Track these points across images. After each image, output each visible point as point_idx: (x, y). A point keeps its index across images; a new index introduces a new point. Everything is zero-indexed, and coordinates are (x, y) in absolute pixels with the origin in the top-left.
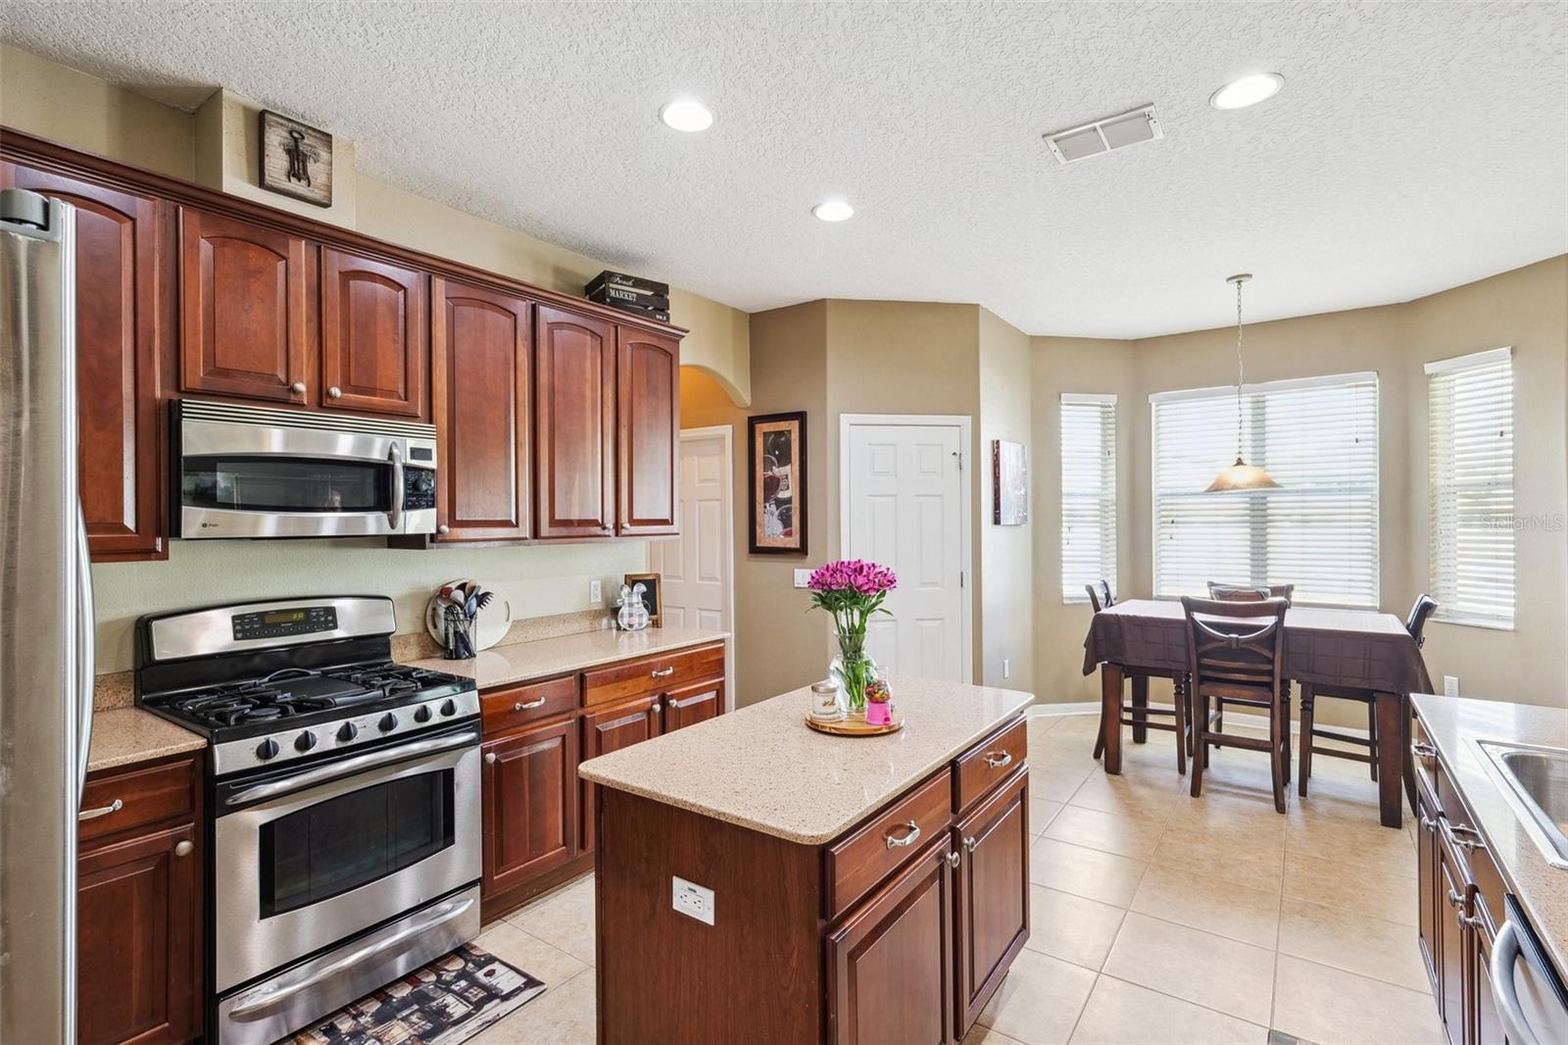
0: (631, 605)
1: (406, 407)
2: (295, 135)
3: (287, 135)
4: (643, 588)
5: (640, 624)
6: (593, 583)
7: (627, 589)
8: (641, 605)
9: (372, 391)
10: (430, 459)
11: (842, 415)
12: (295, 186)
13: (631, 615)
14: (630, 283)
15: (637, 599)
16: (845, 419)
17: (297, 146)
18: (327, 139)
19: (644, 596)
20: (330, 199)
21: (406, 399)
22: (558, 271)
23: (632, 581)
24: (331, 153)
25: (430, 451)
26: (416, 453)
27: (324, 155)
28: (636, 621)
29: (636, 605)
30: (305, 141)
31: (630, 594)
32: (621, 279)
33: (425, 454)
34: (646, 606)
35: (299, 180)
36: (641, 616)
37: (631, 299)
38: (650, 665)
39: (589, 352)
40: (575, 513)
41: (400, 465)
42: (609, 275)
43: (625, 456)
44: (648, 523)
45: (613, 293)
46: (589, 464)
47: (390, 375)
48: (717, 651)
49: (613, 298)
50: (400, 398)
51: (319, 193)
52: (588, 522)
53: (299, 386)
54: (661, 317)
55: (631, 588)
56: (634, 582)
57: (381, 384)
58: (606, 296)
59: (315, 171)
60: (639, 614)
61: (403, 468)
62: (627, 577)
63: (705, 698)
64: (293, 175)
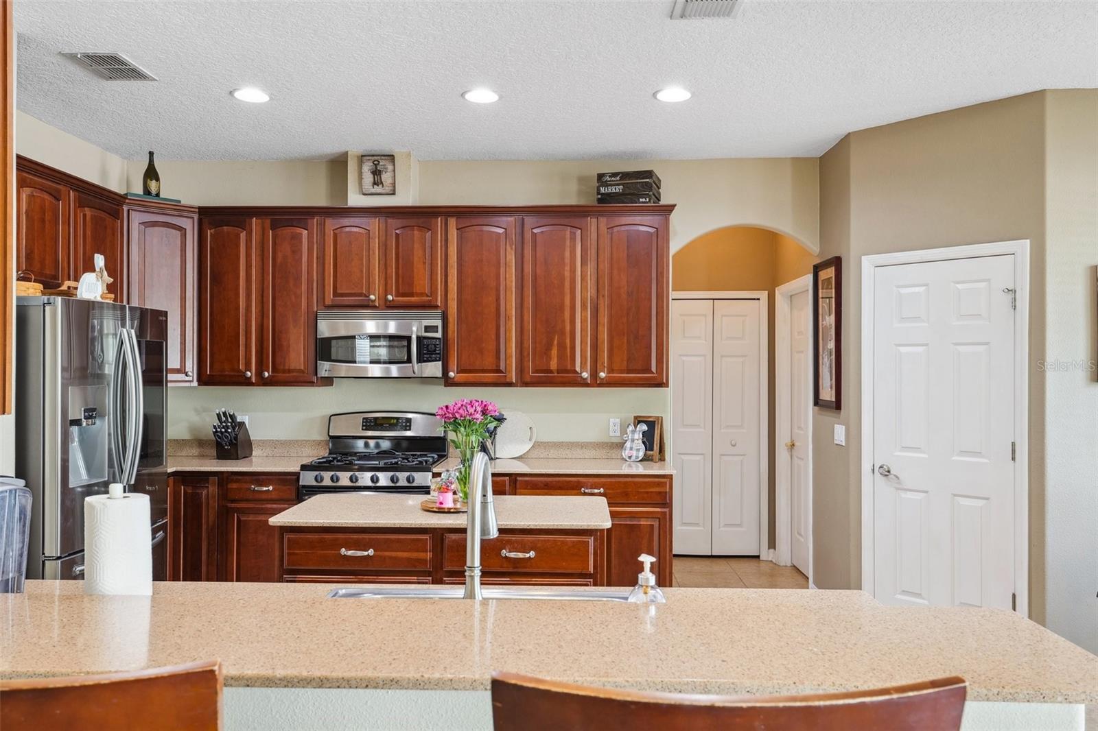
0: (633, 441)
1: (430, 301)
2: (375, 162)
3: (372, 164)
4: (645, 428)
5: (637, 457)
6: (611, 420)
7: (631, 428)
8: (640, 441)
9: (411, 295)
10: (437, 332)
11: (863, 257)
12: (378, 189)
13: (631, 449)
14: (618, 178)
15: (638, 436)
16: (867, 262)
17: (376, 168)
18: (391, 158)
19: (644, 433)
20: (394, 190)
21: (431, 296)
22: (582, 180)
23: (638, 421)
24: (394, 165)
25: (437, 327)
26: (427, 329)
27: (390, 167)
28: (634, 453)
29: (636, 441)
30: (381, 164)
31: (633, 432)
32: (610, 177)
33: (434, 329)
34: (644, 442)
35: (378, 185)
36: (638, 450)
37: (617, 191)
38: (579, 482)
39: (568, 243)
40: (554, 365)
41: (414, 337)
42: (600, 176)
43: (604, 319)
44: (629, 371)
45: (602, 190)
46: (568, 328)
47: (421, 282)
48: (659, 484)
49: (602, 194)
50: (428, 296)
51: (388, 189)
52: (567, 371)
53: (372, 297)
54: (644, 200)
55: (636, 427)
56: (639, 422)
57: (417, 289)
58: (598, 194)
59: (386, 177)
60: (636, 447)
61: (419, 338)
62: (636, 418)
63: (643, 522)
64: (375, 183)
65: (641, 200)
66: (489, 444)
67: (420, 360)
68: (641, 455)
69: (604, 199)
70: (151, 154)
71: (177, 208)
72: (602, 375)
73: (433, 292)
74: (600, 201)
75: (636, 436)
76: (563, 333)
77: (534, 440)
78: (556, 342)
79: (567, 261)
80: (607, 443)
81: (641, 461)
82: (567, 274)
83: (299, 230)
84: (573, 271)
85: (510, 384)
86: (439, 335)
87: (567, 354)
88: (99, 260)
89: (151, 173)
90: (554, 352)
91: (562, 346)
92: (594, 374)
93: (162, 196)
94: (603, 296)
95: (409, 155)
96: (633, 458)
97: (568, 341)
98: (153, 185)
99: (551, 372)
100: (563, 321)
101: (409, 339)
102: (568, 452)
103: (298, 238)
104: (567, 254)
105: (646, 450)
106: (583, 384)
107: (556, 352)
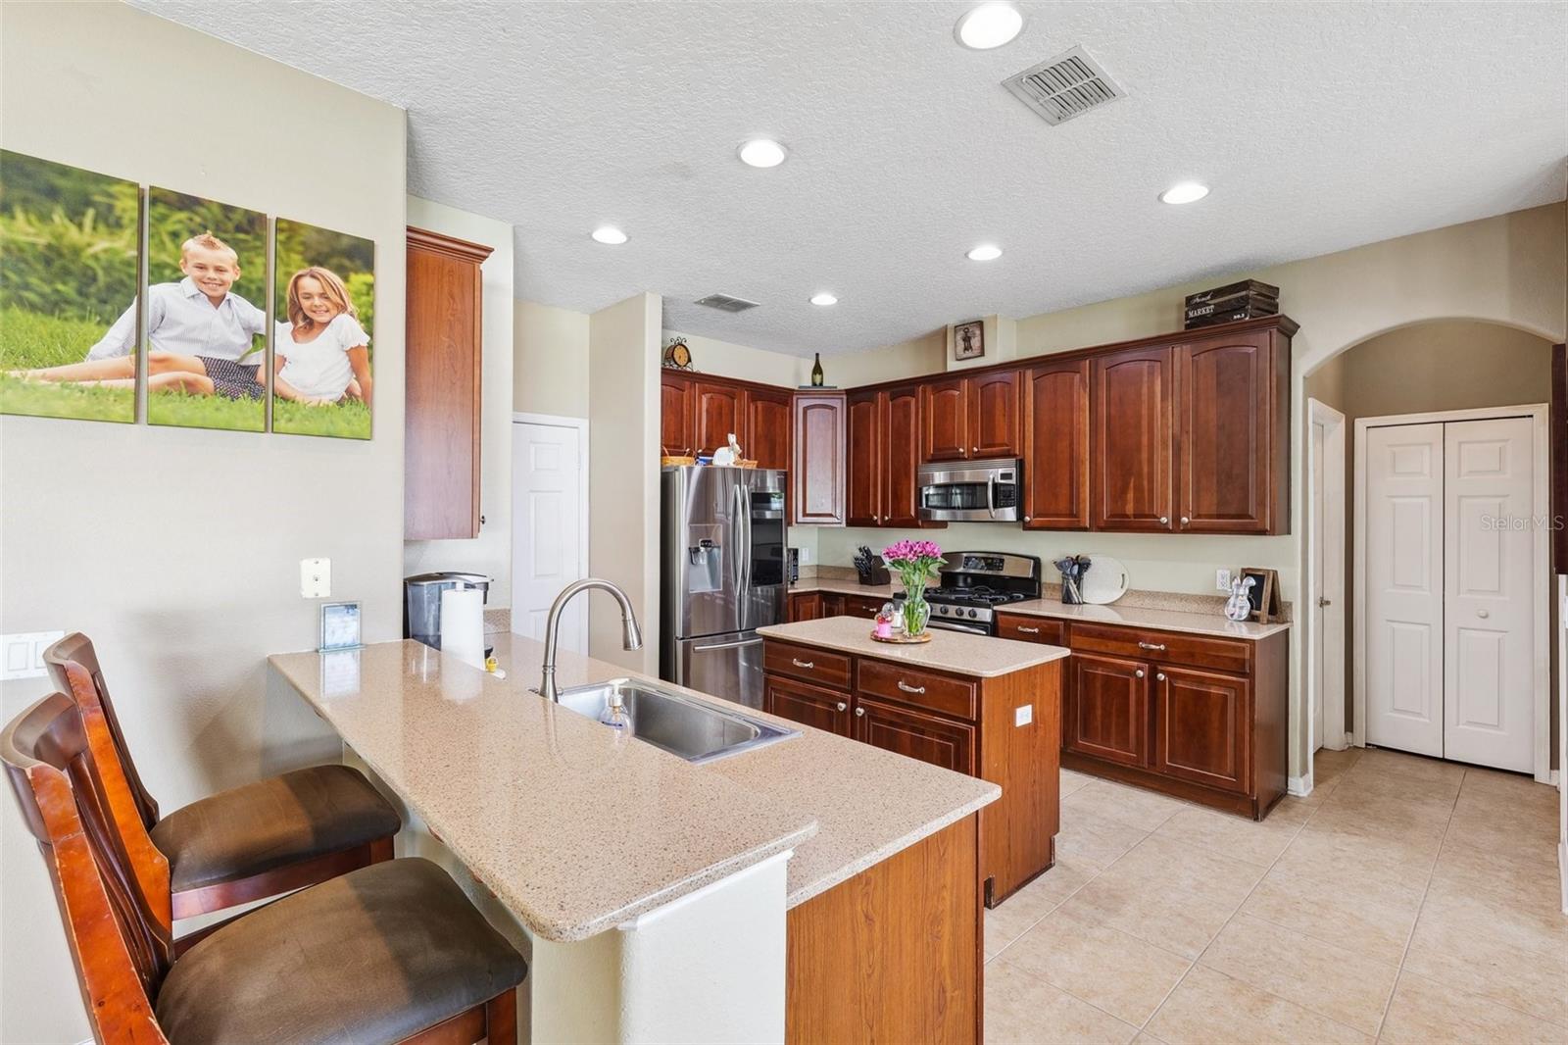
0: (1237, 596)
1: (1009, 450)
2: (967, 330)
3: (964, 332)
4: (1252, 582)
5: (1240, 616)
6: (1219, 572)
7: (1237, 581)
8: (1245, 598)
9: (994, 446)
10: (1012, 479)
12: (969, 354)
13: (1234, 606)
14: (1209, 297)
15: (1244, 591)
17: (967, 335)
18: (980, 324)
19: (1251, 589)
20: (983, 352)
21: (1010, 445)
23: (1247, 573)
24: (982, 329)
26: (1003, 476)
27: (979, 332)
28: (1237, 611)
29: (1241, 597)
30: (971, 330)
31: (1238, 586)
32: (1200, 298)
33: (1009, 476)
34: (1249, 599)
35: (969, 350)
36: (1241, 608)
37: (1208, 311)
38: (1136, 635)
39: (1145, 379)
40: (1130, 509)
41: (990, 483)
42: (1189, 299)
43: (1189, 458)
44: (1219, 516)
45: (1191, 315)
46: (1145, 469)
47: (1001, 434)
48: (1235, 649)
49: (1191, 318)
50: (1007, 446)
51: (976, 352)
52: (1146, 516)
53: (961, 450)
54: (1239, 316)
55: (1242, 581)
56: (1247, 575)
57: (998, 440)
58: (1187, 319)
59: (975, 342)
60: (1240, 605)
61: (995, 486)
62: (1243, 570)
63: (1214, 690)
64: (966, 349)
65: (1235, 317)
66: (1073, 588)
67: (995, 507)
68: (1245, 613)
69: (1193, 324)
70: (817, 355)
71: (833, 392)
72: (1185, 519)
73: (1012, 442)
74: (1187, 326)
75: (1241, 591)
76: (1140, 475)
77: (1125, 588)
78: (1132, 485)
79: (1145, 398)
80: (1213, 597)
81: (1244, 620)
82: (1145, 412)
83: (909, 398)
84: (1151, 408)
85: (1085, 529)
86: (1013, 481)
87: (1145, 496)
88: (732, 438)
89: (817, 370)
90: (1130, 495)
91: (1138, 489)
92: (1176, 519)
93: (825, 384)
94: (1187, 432)
95: (996, 317)
96: (1235, 617)
97: (1145, 483)
98: (818, 378)
99: (1127, 516)
100: (1140, 462)
101: (985, 485)
102: (1165, 603)
103: (907, 404)
104: (1145, 390)
105: (1252, 608)
106: (1164, 529)
107: (1132, 495)
